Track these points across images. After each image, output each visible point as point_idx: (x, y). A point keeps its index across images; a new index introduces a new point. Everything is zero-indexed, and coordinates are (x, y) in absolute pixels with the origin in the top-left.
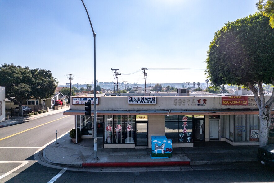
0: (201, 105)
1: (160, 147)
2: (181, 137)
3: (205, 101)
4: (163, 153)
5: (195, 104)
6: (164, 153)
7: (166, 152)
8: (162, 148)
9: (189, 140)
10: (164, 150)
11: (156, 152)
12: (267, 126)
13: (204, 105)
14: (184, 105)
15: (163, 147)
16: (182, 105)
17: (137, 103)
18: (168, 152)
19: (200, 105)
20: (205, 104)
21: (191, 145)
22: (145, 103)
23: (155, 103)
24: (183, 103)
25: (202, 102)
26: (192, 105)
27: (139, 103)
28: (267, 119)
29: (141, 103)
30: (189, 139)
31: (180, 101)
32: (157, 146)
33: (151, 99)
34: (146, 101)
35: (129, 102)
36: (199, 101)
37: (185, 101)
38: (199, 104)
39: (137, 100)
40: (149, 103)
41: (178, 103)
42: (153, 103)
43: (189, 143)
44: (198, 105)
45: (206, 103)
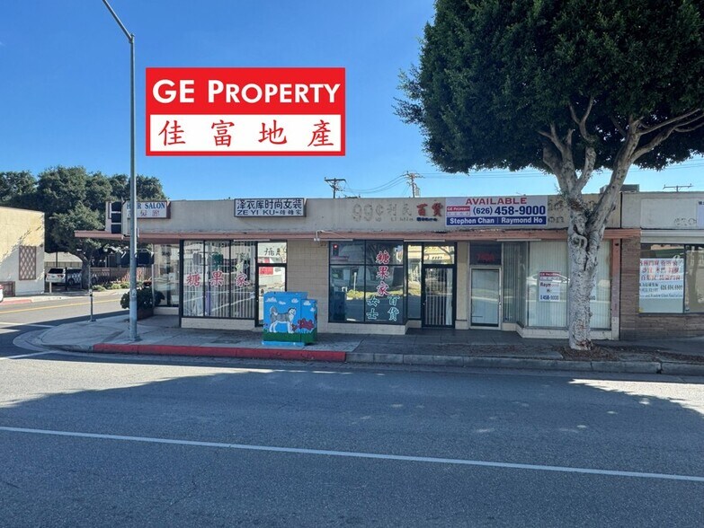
0: (427, 219)
1: (284, 315)
2: (373, 306)
3: (438, 207)
4: (290, 332)
5: (410, 217)
6: (292, 332)
7: (298, 330)
8: (287, 319)
9: (393, 317)
10: (293, 325)
11: (273, 328)
12: (585, 266)
13: (435, 220)
14: (379, 220)
15: (291, 317)
16: (374, 220)
17: (255, 214)
18: (305, 330)
19: (423, 219)
20: (437, 217)
21: (400, 330)
22: (276, 214)
23: (302, 213)
24: (376, 216)
25: (430, 213)
26: (401, 219)
27: (261, 214)
28: (586, 244)
29: (266, 215)
30: (393, 313)
31: (369, 210)
32: (276, 314)
33: (291, 204)
34: (278, 209)
35: (237, 213)
36: (422, 209)
37: (381, 210)
38: (422, 217)
39: (255, 205)
40: (287, 214)
41: (363, 215)
42: (295, 214)
43: (392, 323)
44: (419, 219)
45: (440, 215)
